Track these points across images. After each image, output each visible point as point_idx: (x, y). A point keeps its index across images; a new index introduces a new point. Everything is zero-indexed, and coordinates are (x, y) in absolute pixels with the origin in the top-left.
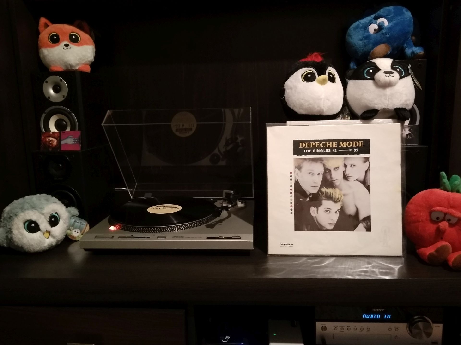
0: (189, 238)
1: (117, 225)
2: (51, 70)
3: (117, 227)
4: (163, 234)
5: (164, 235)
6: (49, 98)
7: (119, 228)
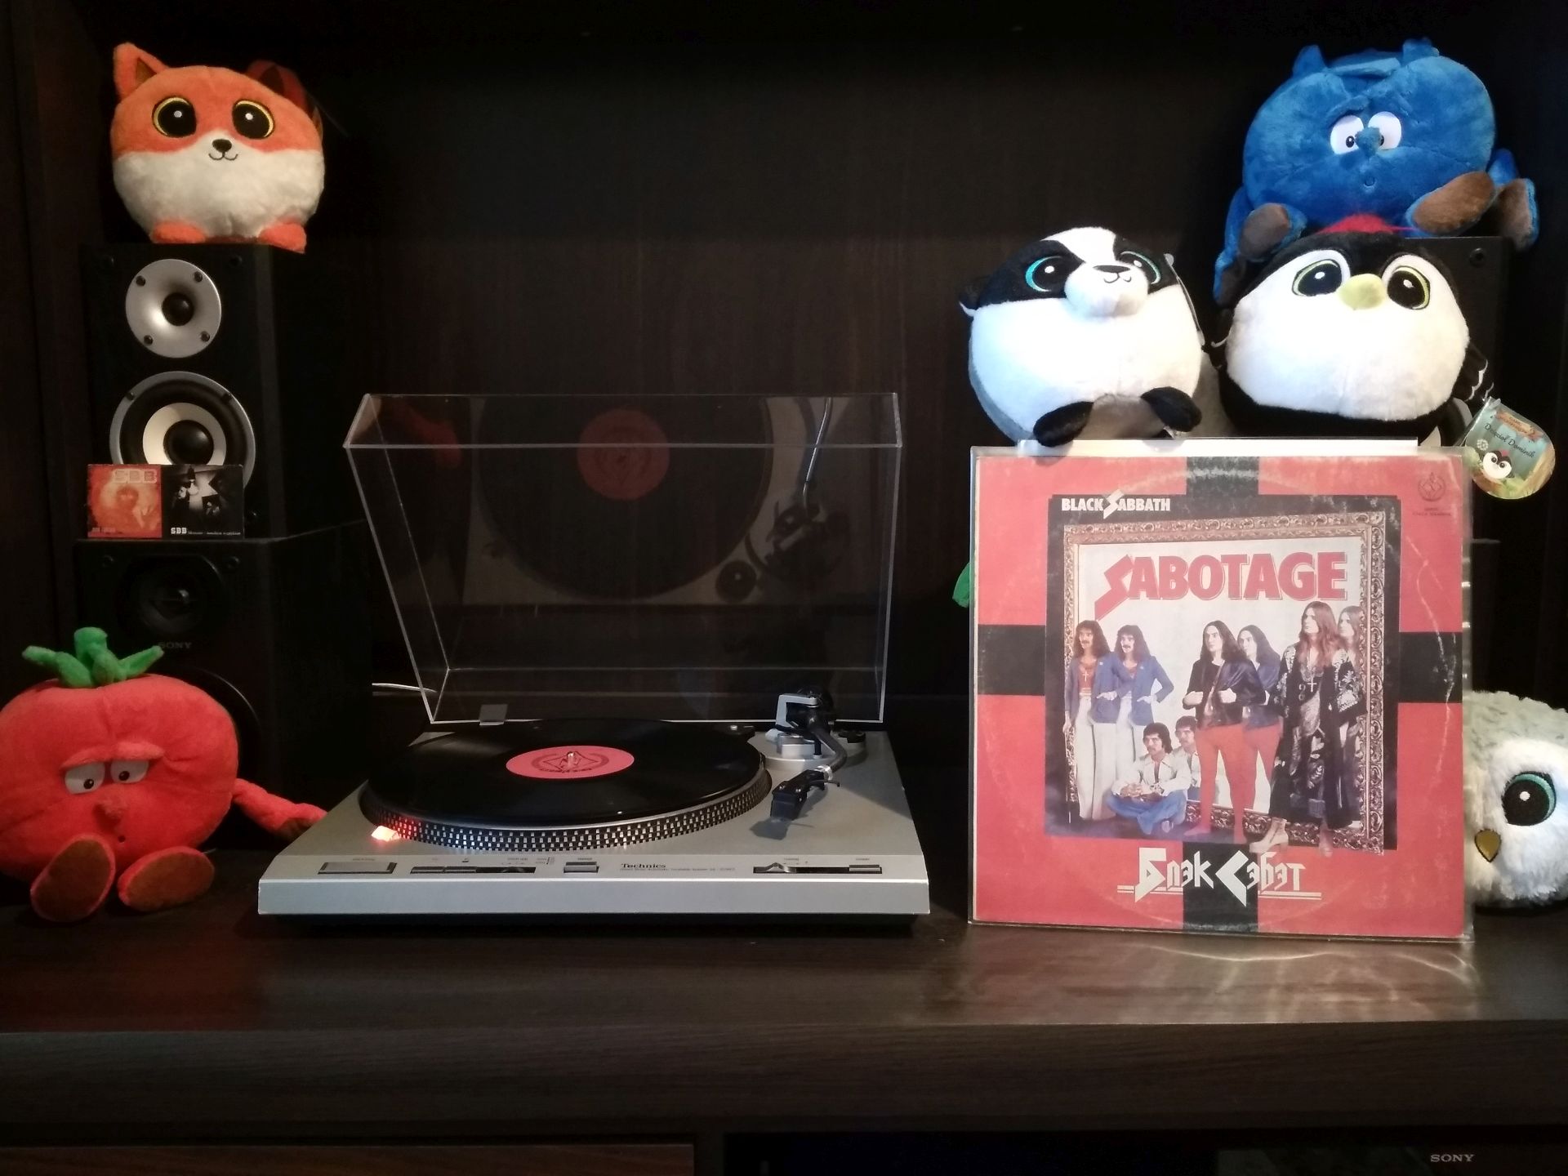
0: (685, 871)
1: (399, 822)
2: (159, 237)
3: (399, 829)
4: (589, 856)
5: (591, 859)
6: (148, 340)
7: (410, 833)
